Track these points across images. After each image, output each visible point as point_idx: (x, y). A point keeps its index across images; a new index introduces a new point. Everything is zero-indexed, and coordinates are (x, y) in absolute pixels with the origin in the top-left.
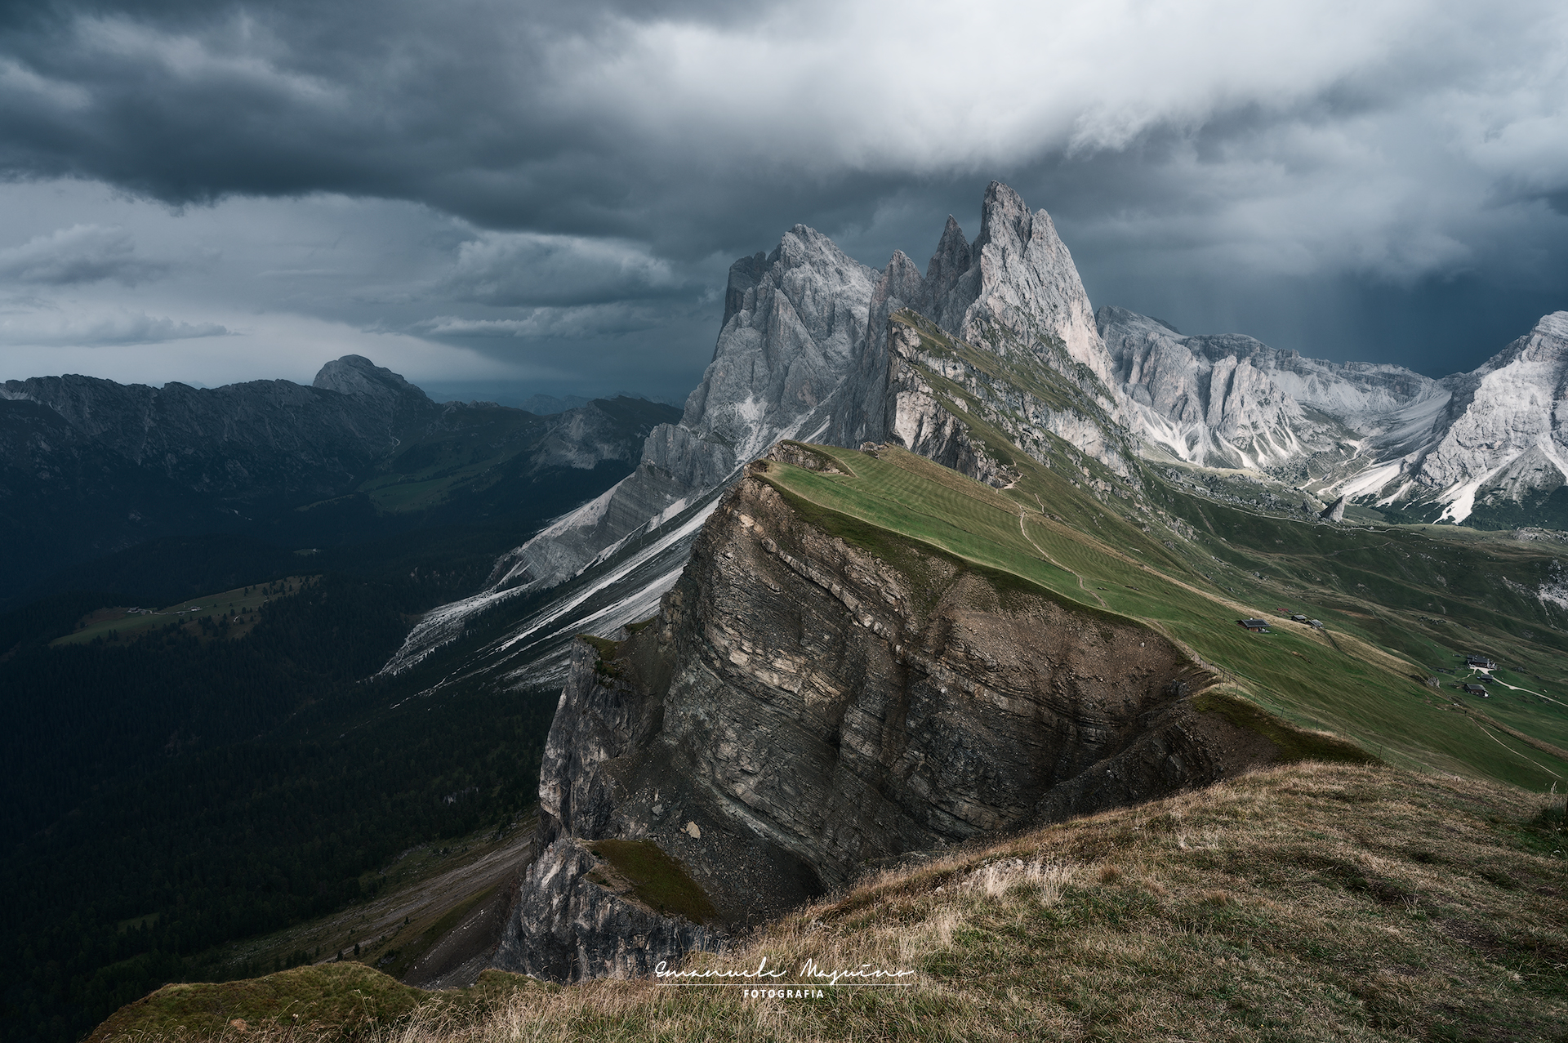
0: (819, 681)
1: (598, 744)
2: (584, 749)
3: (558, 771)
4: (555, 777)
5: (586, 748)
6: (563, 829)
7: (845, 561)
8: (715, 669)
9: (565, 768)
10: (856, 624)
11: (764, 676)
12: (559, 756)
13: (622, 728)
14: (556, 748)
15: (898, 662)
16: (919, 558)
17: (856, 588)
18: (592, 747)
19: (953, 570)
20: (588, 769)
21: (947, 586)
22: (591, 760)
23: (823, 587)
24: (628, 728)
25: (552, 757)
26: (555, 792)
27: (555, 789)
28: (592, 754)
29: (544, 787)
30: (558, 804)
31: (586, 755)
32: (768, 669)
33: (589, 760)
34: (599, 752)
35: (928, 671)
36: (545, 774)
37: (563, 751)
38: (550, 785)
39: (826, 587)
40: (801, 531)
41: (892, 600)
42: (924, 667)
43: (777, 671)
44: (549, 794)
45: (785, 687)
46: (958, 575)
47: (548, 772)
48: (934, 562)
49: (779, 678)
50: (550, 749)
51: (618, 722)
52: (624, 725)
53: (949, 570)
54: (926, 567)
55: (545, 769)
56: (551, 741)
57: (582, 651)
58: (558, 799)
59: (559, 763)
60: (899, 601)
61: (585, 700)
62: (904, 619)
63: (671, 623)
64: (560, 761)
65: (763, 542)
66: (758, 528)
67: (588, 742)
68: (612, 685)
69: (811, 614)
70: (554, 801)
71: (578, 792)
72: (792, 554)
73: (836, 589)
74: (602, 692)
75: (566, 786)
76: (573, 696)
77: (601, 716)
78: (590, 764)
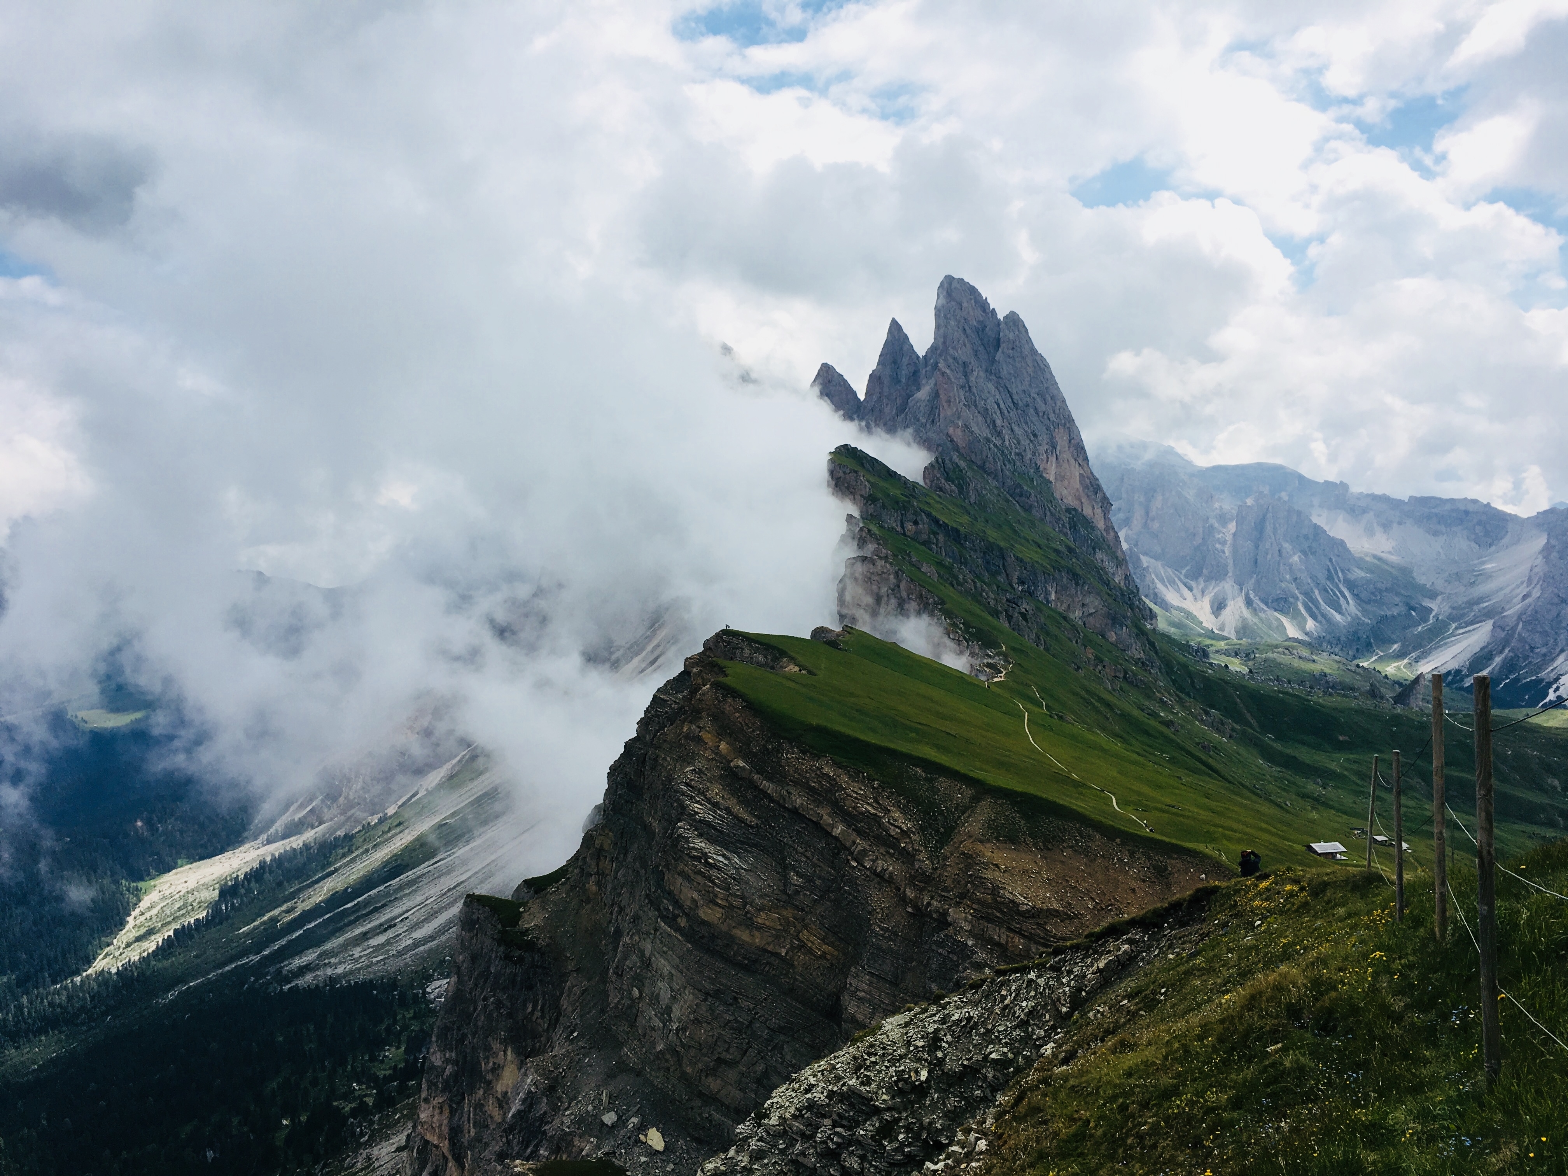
0: (813, 938)
1: (505, 1042)
2: (485, 1050)
3: (446, 1083)
4: (443, 1091)
5: (488, 1048)
6: (450, 1164)
7: (835, 786)
8: (678, 929)
9: (456, 1076)
10: (855, 864)
11: (743, 935)
12: (447, 1061)
13: (534, 1019)
14: (443, 1051)
15: (910, 910)
16: (926, 779)
17: (850, 818)
18: (496, 1046)
19: (969, 792)
20: (489, 1077)
21: (963, 813)
22: (494, 1063)
23: (810, 820)
24: (543, 1017)
25: (438, 1063)
26: (441, 1113)
27: (441, 1108)
28: (496, 1055)
29: (426, 1106)
30: (445, 1130)
31: (487, 1058)
32: (747, 927)
33: (491, 1064)
34: (505, 1052)
35: (950, 919)
36: (429, 1088)
37: (454, 1055)
38: (435, 1102)
39: (814, 819)
40: (778, 750)
41: (894, 831)
42: (945, 914)
43: (759, 928)
44: (433, 1116)
45: (770, 948)
46: (976, 799)
47: (432, 1085)
48: (943, 783)
49: (762, 938)
50: (434, 1053)
51: (529, 1010)
52: (538, 1014)
53: (962, 794)
54: (935, 791)
55: (428, 1081)
56: (437, 1042)
57: (475, 917)
58: (445, 1122)
59: (447, 1072)
60: (905, 834)
61: (485, 982)
62: (913, 856)
63: (598, 873)
64: (449, 1069)
65: (732, 764)
66: (723, 746)
67: (490, 1039)
68: (521, 959)
69: (797, 852)
70: (440, 1126)
71: (475, 1109)
72: (770, 779)
73: (827, 819)
74: (508, 971)
75: (457, 1104)
76: (466, 978)
77: (507, 1003)
78: (493, 1070)
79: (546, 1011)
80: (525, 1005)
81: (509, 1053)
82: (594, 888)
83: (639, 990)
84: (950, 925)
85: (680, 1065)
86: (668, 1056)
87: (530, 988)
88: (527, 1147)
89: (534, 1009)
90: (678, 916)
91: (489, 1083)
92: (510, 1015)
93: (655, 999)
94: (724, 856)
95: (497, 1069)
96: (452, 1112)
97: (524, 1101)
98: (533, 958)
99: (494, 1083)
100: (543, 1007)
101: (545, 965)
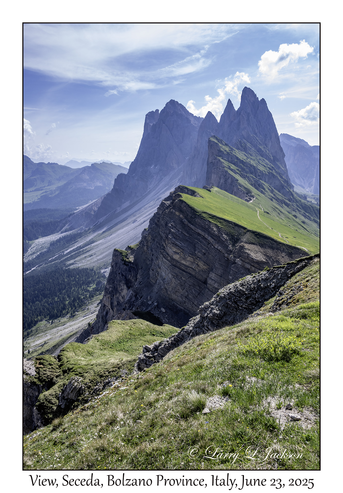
0: (201, 264)
2: (119, 285)
3: (110, 292)
4: (109, 294)
5: (120, 285)
6: (110, 310)
7: (209, 227)
8: (168, 260)
9: (112, 291)
10: (213, 247)
11: (184, 262)
14: (109, 285)
15: (226, 259)
16: (232, 227)
17: (213, 236)
18: (122, 285)
19: (243, 231)
20: (120, 291)
21: (242, 236)
24: (133, 279)
25: (108, 287)
27: (109, 298)
28: (122, 287)
29: (105, 297)
31: (120, 287)
32: (185, 260)
33: (121, 289)
37: (112, 286)
38: (107, 296)
39: (203, 235)
41: (223, 240)
42: (235, 260)
43: (188, 261)
44: (107, 299)
45: (190, 266)
46: (245, 233)
49: (188, 263)
51: (130, 277)
52: (132, 278)
53: (241, 231)
57: (116, 254)
58: (110, 301)
59: (110, 290)
60: (226, 240)
61: (119, 270)
62: (228, 246)
63: (147, 246)
64: (110, 289)
65: (183, 220)
66: (181, 216)
67: (120, 283)
69: (198, 244)
71: (117, 298)
72: (192, 224)
73: (206, 236)
74: (125, 267)
75: (112, 297)
76: (115, 269)
77: (124, 275)
78: (121, 290)
79: (134, 277)
80: (129, 275)
81: (125, 286)
82: (146, 249)
83: (157, 274)
84: (236, 263)
85: (167, 292)
86: (164, 289)
87: (130, 271)
88: (130, 307)
89: (131, 277)
90: (168, 257)
91: (120, 293)
92: (125, 278)
93: (161, 276)
94: (180, 243)
95: (122, 290)
96: (111, 299)
97: (129, 297)
98: (131, 265)
99: (121, 293)
100: (133, 276)
101: (134, 267)
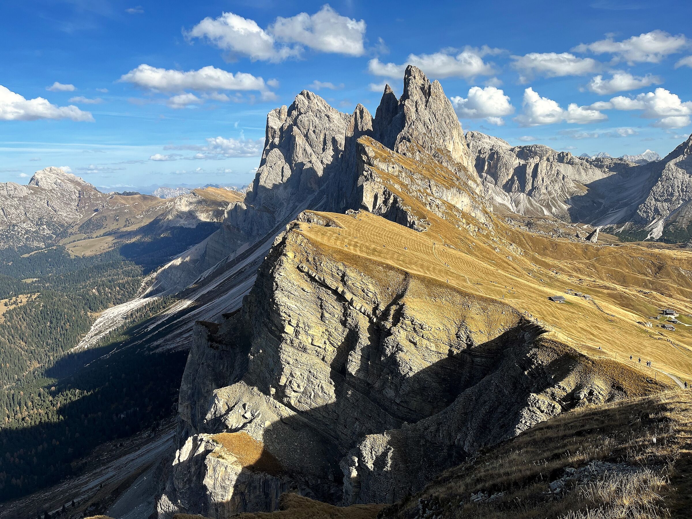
1: (211, 381)
3: (189, 397)
4: (187, 400)
5: (204, 384)
7: (345, 275)
9: (193, 395)
10: (352, 308)
11: (303, 339)
12: (189, 388)
13: (224, 371)
14: (187, 384)
16: (384, 272)
18: (208, 382)
19: (401, 277)
20: (206, 395)
21: (400, 286)
24: (227, 370)
25: (185, 389)
26: (187, 409)
27: (187, 407)
28: (208, 386)
29: (181, 406)
30: (190, 415)
31: (204, 387)
35: (392, 331)
36: (182, 399)
37: (191, 385)
38: (185, 405)
40: (320, 260)
41: (369, 294)
42: (389, 329)
44: (184, 410)
46: (405, 280)
48: (392, 273)
49: (312, 340)
50: (183, 385)
51: (221, 367)
52: (225, 369)
54: (388, 276)
55: (181, 396)
56: (184, 381)
57: (199, 330)
58: (189, 412)
59: (189, 393)
60: (374, 295)
61: (203, 357)
63: (249, 312)
64: (190, 391)
67: (205, 380)
68: (217, 348)
70: (187, 413)
71: (200, 408)
74: (212, 352)
75: (194, 405)
76: (195, 355)
77: (212, 365)
78: (207, 392)
79: (229, 368)
80: (219, 366)
81: (213, 385)
82: (248, 318)
83: (260, 361)
89: (223, 367)
91: (206, 397)
92: (213, 370)
96: (192, 408)
98: (222, 347)
100: (227, 366)
101: (228, 350)
